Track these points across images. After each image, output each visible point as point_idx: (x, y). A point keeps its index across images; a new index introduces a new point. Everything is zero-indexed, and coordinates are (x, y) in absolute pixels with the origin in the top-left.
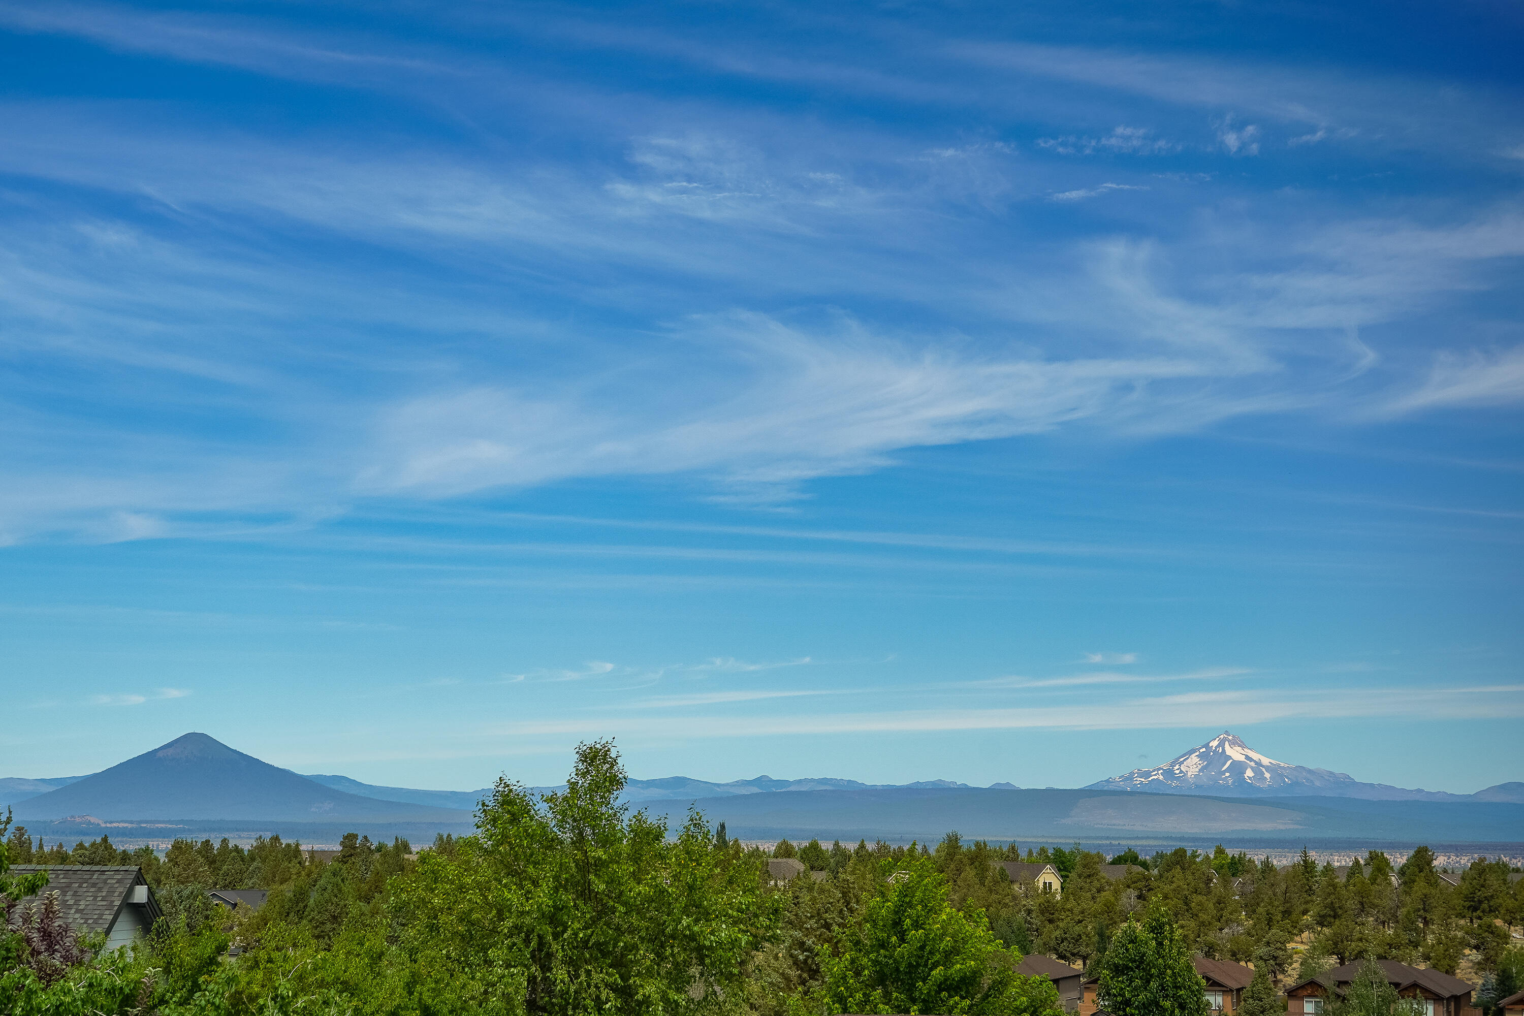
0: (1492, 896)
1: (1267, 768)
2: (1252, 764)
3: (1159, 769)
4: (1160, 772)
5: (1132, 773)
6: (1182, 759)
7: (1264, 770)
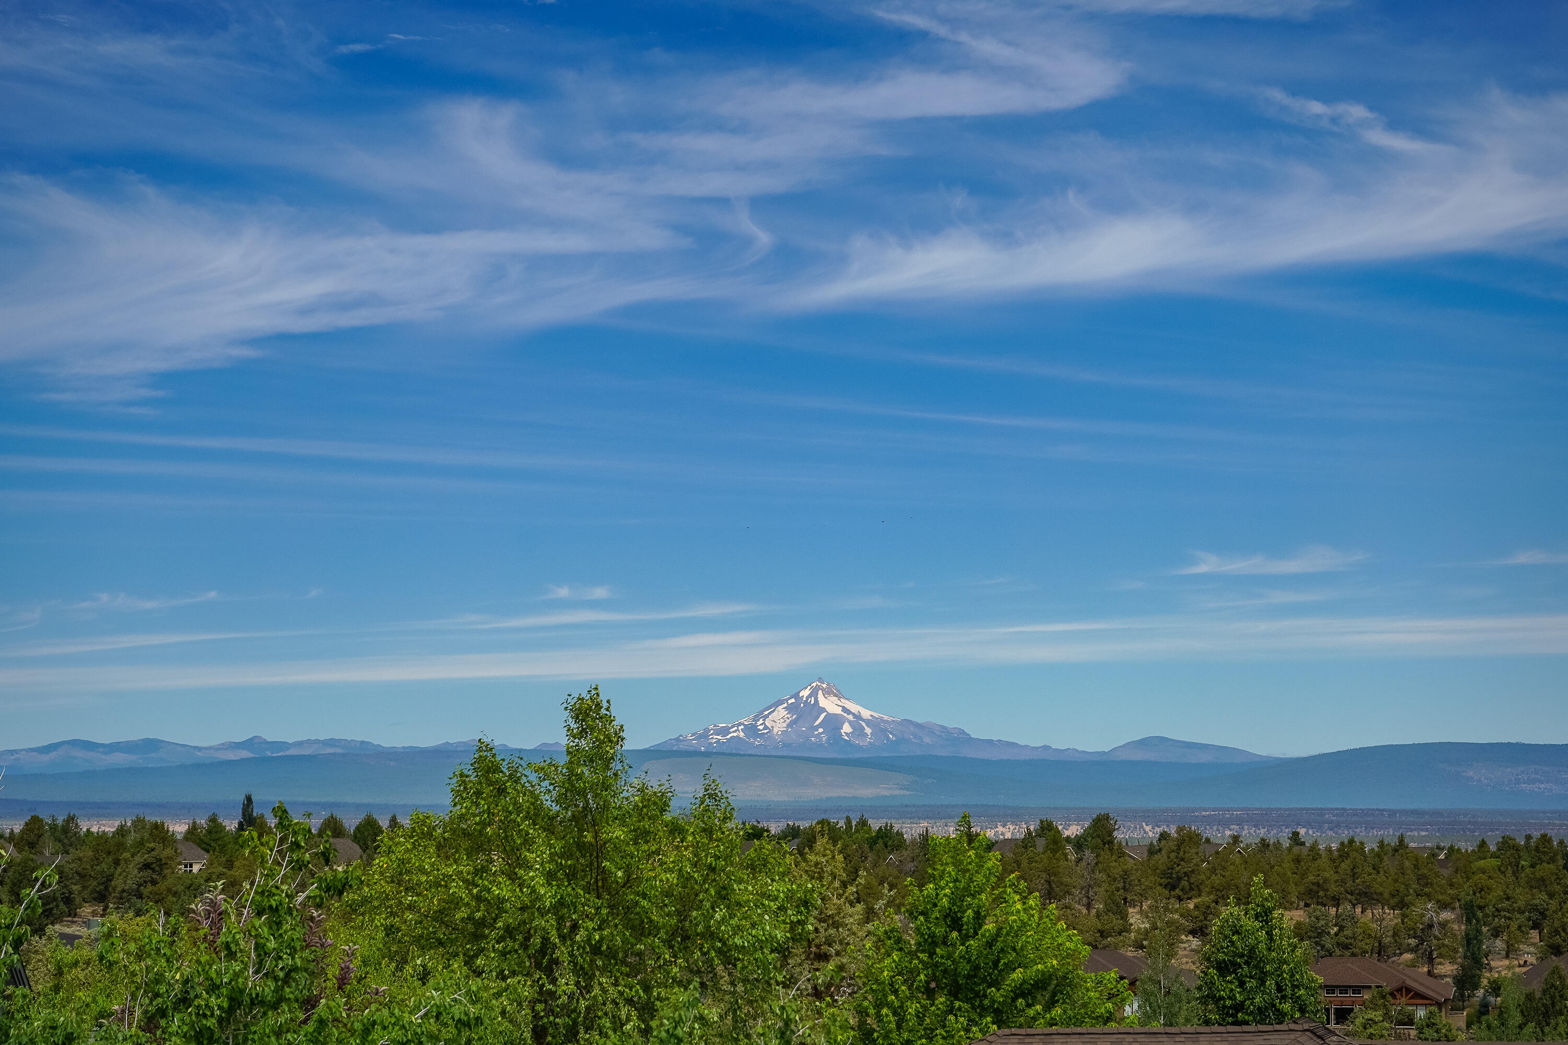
0: (1192, 872)
1: (868, 722)
2: (851, 717)
3: (740, 724)
4: (740, 728)
5: (707, 730)
6: (766, 713)
7: (864, 724)
